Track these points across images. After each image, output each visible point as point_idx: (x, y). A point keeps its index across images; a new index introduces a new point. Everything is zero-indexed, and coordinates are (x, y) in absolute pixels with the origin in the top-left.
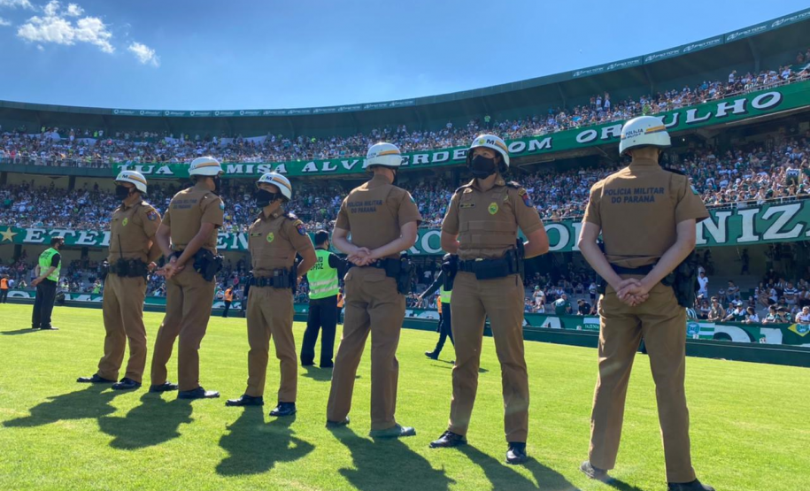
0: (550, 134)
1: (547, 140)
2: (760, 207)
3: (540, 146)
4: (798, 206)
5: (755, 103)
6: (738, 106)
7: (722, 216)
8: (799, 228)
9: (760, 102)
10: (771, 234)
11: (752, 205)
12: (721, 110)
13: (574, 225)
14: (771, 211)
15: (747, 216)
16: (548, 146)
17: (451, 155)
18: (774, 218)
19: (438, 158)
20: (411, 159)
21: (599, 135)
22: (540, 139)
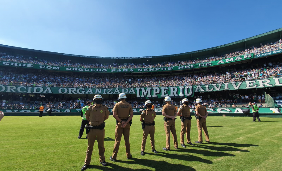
0: (59, 66)
1: (59, 68)
2: (107, 88)
3: (56, 69)
4: (112, 89)
5: (103, 70)
6: (100, 70)
7: (101, 89)
8: (112, 92)
9: (104, 70)
10: (108, 93)
11: (105, 88)
12: (97, 70)
13: (69, 88)
14: (109, 89)
15: (105, 90)
16: (59, 69)
17: (26, 65)
18: (109, 90)
19: (21, 65)
20: (10, 64)
21: (72, 69)
22: (56, 67)
